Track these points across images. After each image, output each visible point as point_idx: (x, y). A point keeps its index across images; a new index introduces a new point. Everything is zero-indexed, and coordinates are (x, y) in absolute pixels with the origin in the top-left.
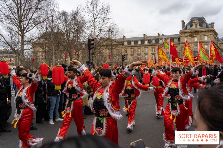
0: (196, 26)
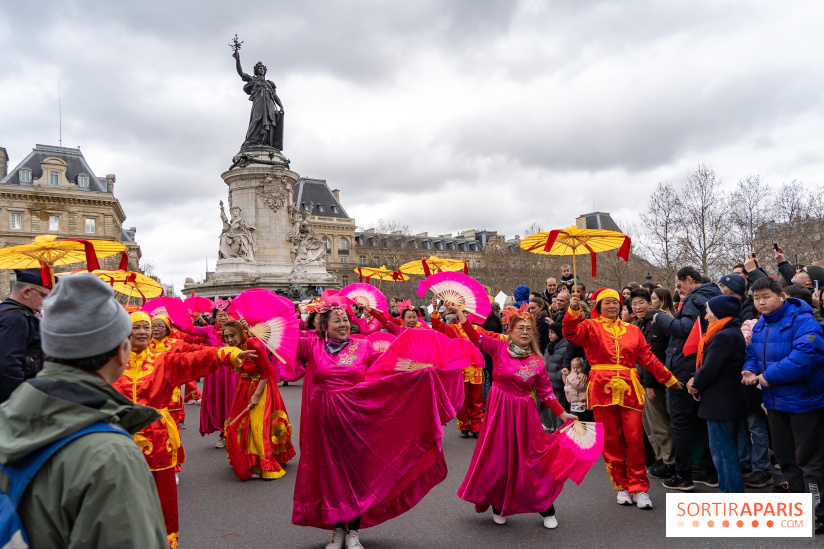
0: (55, 178)
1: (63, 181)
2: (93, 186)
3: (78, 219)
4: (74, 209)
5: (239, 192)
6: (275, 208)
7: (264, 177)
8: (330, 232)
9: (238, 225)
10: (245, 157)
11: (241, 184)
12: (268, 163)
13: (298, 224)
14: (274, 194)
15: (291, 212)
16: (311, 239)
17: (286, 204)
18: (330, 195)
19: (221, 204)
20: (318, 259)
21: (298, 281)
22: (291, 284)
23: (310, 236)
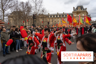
0: (79, 10)
3: (82, 14)
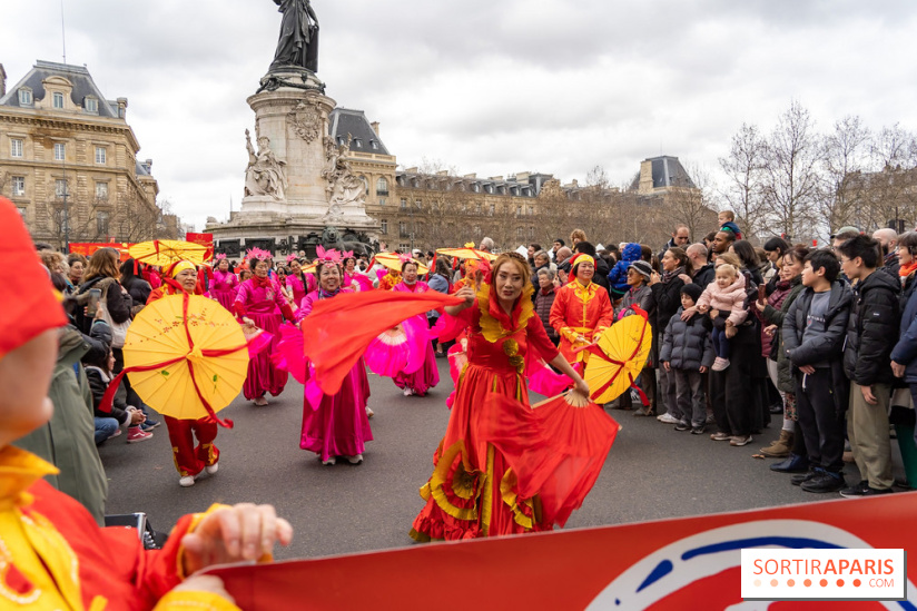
0: (59, 100)
1: (69, 104)
2: (102, 111)
3: (87, 148)
4: (82, 135)
5: (267, 120)
6: (308, 139)
7: (295, 102)
8: (369, 170)
9: (265, 158)
10: (274, 79)
11: (270, 110)
12: (300, 87)
13: (334, 159)
14: (307, 123)
15: (326, 144)
16: (349, 176)
17: (320, 136)
18: (368, 129)
19: (247, 133)
20: (356, 200)
21: (335, 223)
22: (326, 227)
23: (347, 173)
